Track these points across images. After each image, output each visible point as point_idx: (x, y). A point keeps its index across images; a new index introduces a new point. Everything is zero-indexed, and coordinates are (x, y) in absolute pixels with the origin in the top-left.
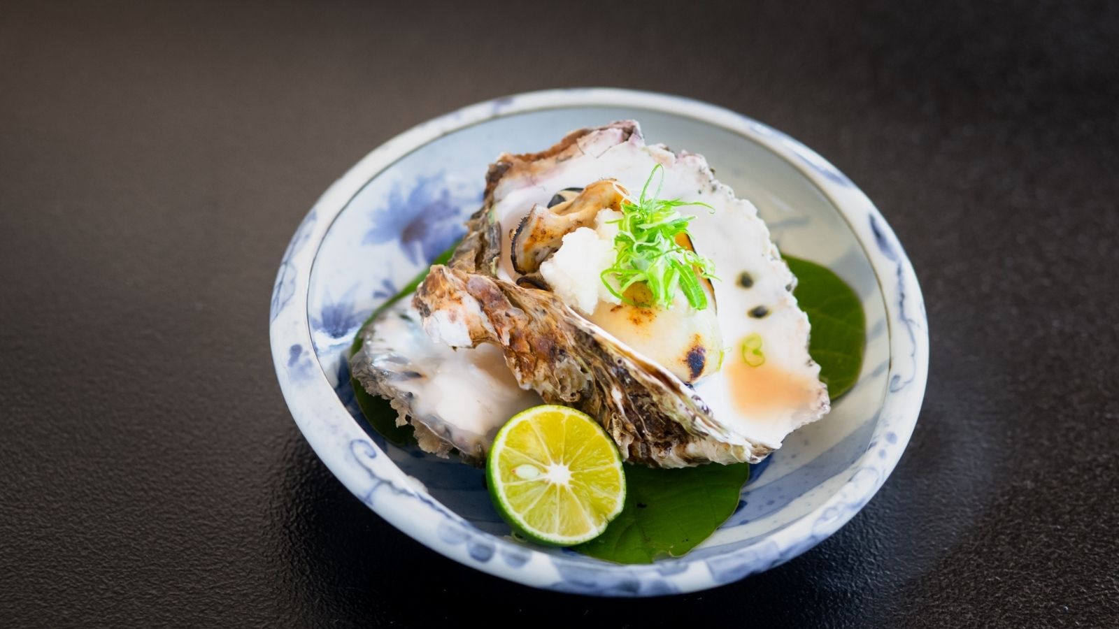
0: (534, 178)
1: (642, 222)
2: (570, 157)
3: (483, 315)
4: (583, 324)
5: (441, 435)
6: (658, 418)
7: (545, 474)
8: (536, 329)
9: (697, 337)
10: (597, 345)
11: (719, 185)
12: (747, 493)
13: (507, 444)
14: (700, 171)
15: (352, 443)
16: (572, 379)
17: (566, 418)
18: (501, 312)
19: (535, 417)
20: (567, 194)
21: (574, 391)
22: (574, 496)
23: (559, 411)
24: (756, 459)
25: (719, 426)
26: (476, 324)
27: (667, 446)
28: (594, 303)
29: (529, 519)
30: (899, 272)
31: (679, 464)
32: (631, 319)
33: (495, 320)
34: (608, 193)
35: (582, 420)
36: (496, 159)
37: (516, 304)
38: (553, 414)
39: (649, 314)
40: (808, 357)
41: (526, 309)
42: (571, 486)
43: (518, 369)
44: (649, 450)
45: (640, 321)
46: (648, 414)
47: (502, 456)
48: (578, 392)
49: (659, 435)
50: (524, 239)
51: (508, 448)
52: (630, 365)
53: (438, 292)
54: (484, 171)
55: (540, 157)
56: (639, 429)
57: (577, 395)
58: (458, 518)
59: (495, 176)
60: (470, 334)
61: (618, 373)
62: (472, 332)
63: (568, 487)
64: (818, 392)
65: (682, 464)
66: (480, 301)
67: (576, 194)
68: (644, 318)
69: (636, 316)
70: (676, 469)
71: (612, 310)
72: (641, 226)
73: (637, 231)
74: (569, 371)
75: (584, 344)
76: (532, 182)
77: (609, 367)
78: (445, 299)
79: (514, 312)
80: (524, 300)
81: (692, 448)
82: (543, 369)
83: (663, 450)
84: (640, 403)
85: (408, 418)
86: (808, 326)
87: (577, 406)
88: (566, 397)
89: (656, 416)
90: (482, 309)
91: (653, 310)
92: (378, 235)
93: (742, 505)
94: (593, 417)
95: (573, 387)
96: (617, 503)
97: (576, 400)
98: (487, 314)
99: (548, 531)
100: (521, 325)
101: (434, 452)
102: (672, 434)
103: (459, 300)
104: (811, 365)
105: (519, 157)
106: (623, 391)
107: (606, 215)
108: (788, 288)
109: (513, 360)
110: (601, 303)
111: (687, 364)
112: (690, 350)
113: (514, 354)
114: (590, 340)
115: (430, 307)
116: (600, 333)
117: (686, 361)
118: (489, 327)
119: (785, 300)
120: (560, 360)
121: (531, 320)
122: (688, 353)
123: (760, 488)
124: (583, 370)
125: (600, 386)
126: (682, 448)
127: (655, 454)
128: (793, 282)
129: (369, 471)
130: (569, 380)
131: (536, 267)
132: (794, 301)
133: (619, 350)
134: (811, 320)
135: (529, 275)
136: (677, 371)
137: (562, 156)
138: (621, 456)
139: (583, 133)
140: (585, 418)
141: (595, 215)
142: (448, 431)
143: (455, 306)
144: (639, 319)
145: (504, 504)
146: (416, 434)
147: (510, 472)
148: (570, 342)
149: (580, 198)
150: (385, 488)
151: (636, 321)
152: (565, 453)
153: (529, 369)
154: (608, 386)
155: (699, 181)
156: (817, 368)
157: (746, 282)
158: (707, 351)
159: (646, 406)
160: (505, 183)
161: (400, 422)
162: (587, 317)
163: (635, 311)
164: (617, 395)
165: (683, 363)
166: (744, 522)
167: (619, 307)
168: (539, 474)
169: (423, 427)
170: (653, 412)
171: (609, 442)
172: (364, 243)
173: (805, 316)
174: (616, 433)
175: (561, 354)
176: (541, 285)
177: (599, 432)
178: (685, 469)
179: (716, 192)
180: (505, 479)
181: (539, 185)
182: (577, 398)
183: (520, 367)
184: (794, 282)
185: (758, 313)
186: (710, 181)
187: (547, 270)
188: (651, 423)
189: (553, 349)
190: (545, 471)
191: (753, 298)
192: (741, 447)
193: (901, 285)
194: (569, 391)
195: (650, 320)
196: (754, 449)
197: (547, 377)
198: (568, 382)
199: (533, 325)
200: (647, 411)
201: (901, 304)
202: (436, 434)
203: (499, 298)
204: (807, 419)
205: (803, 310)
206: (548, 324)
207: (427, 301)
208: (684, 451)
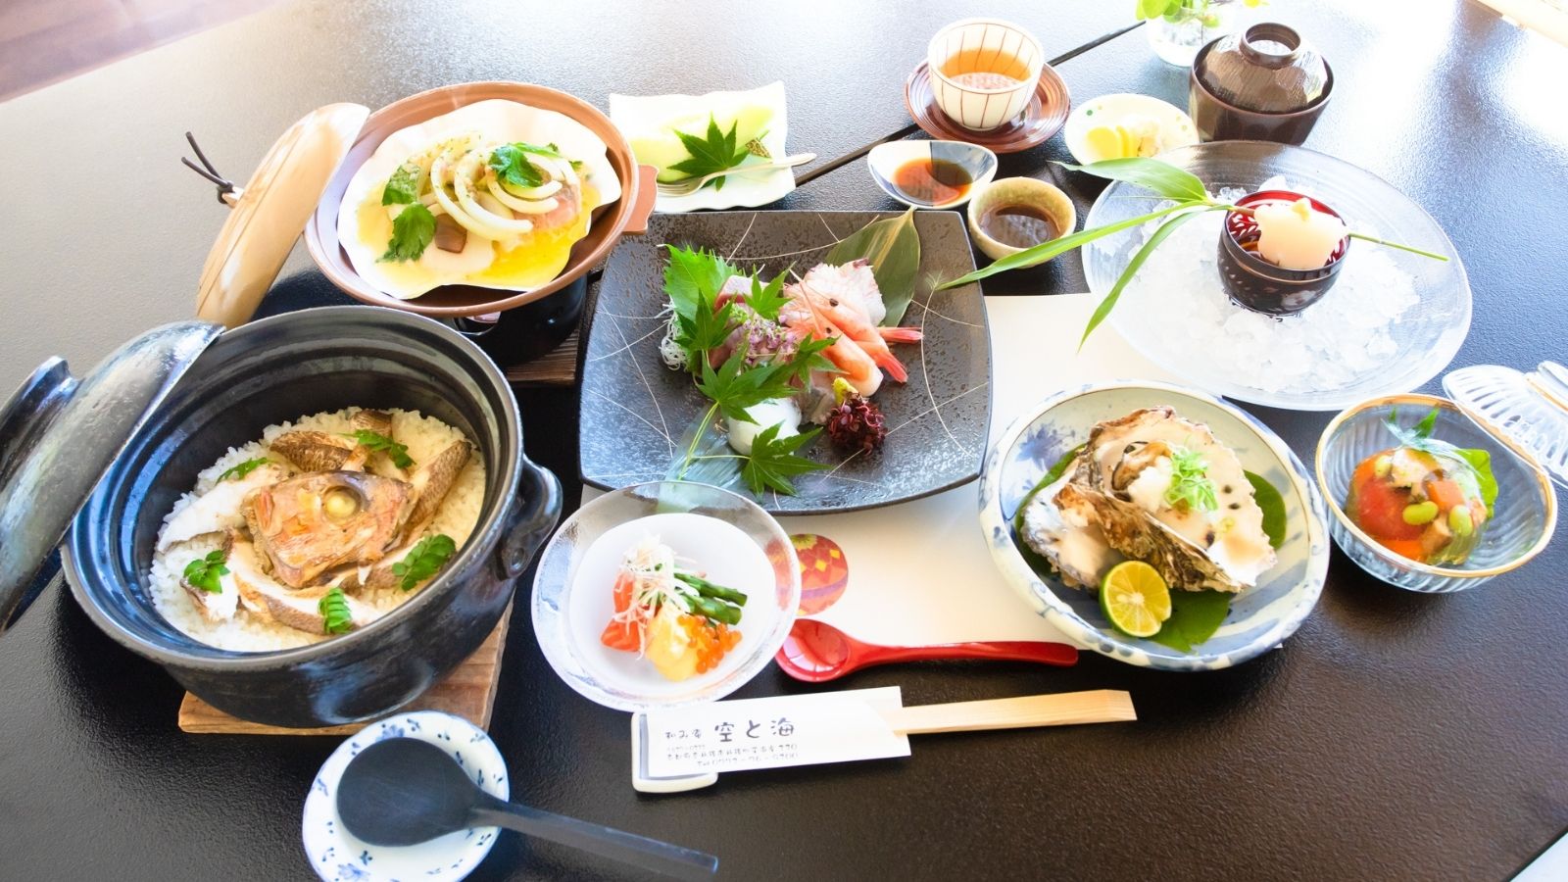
1: (1184, 466)
2: (1136, 425)
4: (1156, 522)
7: (1130, 599)
9: (1210, 526)
10: (1162, 534)
11: (1216, 441)
12: (1231, 604)
13: (1110, 584)
15: (1032, 584)
17: (1140, 567)
18: (1106, 512)
19: (1125, 568)
20: (1135, 445)
22: (1146, 610)
26: (1092, 517)
27: (1193, 583)
28: (1157, 507)
29: (1125, 623)
30: (1309, 485)
33: (1103, 516)
34: (1162, 449)
36: (1095, 426)
37: (1116, 508)
38: (1133, 566)
39: (1186, 514)
40: (1262, 531)
44: (1183, 584)
47: (1109, 591)
50: (1119, 474)
51: (1111, 586)
52: (1182, 546)
53: (1069, 498)
54: (1089, 433)
55: (1119, 424)
56: (1181, 575)
58: (1093, 628)
59: (1096, 434)
61: (1174, 548)
63: (1143, 605)
65: (1199, 590)
66: (1095, 505)
67: (1142, 447)
68: (1184, 516)
72: (1184, 468)
73: (1183, 471)
74: (1142, 543)
76: (1116, 438)
78: (1074, 502)
79: (1113, 512)
80: (1120, 507)
81: (1206, 584)
82: (1127, 541)
85: (1058, 568)
88: (1139, 556)
90: (1096, 509)
92: (1024, 456)
93: (1230, 611)
94: (1155, 566)
96: (1167, 613)
99: (1134, 630)
100: (1117, 518)
103: (1083, 504)
105: (1108, 423)
106: (1174, 556)
107: (1161, 460)
109: (1111, 536)
110: (1161, 507)
115: (1065, 505)
116: (1165, 528)
118: (1099, 519)
121: (1123, 516)
123: (1238, 601)
124: (1151, 543)
125: (1161, 552)
129: (1043, 600)
131: (1124, 486)
132: (1254, 501)
133: (1176, 537)
134: (1264, 511)
135: (1121, 492)
136: (1200, 545)
137: (1132, 424)
138: (1168, 587)
139: (1141, 412)
140: (1149, 567)
141: (1154, 459)
142: (1079, 574)
143: (1081, 507)
145: (1112, 617)
146: (1063, 576)
147: (1114, 595)
148: (1146, 529)
149: (1144, 449)
150: (1053, 610)
151: (1179, 518)
152: (1141, 587)
153: (1119, 540)
154: (1166, 553)
157: (1228, 490)
160: (1102, 437)
161: (1054, 569)
162: (1152, 514)
164: (1170, 558)
166: (1233, 623)
168: (1127, 599)
169: (1066, 573)
171: (1162, 580)
172: (1017, 460)
173: (1260, 509)
174: (1167, 576)
176: (1127, 498)
177: (1156, 574)
180: (1112, 603)
182: (1145, 556)
184: (1254, 491)
187: (1132, 490)
189: (1134, 532)
190: (1131, 597)
191: (1232, 499)
193: (1310, 493)
194: (1141, 552)
197: (1129, 545)
198: (1141, 549)
201: (1312, 504)
203: (1106, 504)
204: (1265, 567)
205: (1259, 505)
206: (1132, 519)
207: (1062, 501)
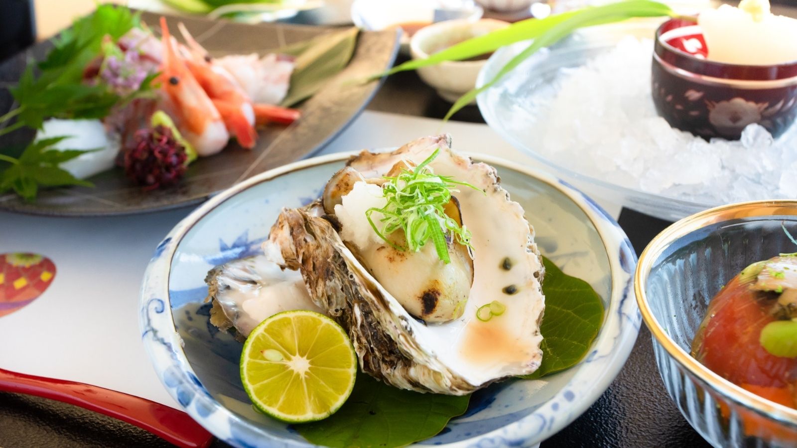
0: (373, 165)
2: (400, 153)
3: (290, 238)
4: (337, 245)
5: (228, 314)
6: (383, 336)
7: (288, 361)
8: (321, 253)
9: (436, 282)
11: (500, 188)
12: (456, 424)
13: (266, 330)
14: (487, 174)
15: (152, 300)
16: (337, 297)
17: (323, 324)
19: (298, 317)
21: (339, 307)
22: (305, 384)
23: (319, 318)
24: (455, 390)
25: (418, 348)
26: (286, 245)
27: (392, 364)
30: (630, 281)
31: (406, 386)
32: (387, 257)
33: (297, 243)
35: (336, 330)
37: (311, 233)
38: (313, 319)
39: (402, 256)
40: (536, 328)
41: (316, 236)
42: (306, 376)
43: (308, 285)
44: (379, 365)
45: (394, 260)
46: (375, 331)
48: (341, 309)
49: (384, 352)
51: (265, 333)
52: (357, 280)
56: (369, 344)
57: (340, 311)
60: (282, 253)
61: (356, 290)
62: (284, 252)
63: (303, 376)
64: (534, 355)
65: (408, 387)
66: (291, 228)
68: (398, 258)
69: (391, 256)
70: (405, 390)
71: (378, 250)
74: (335, 290)
75: (336, 262)
77: (352, 285)
79: (309, 239)
80: (316, 229)
81: (414, 373)
82: (321, 286)
83: (389, 367)
84: (370, 320)
86: (543, 306)
87: (335, 319)
88: (331, 311)
89: (381, 334)
90: (291, 234)
91: (406, 254)
93: (446, 431)
95: (337, 304)
96: (338, 400)
97: (338, 315)
98: (294, 239)
100: (312, 249)
101: (218, 327)
102: (394, 354)
103: (281, 228)
104: (537, 335)
106: (360, 308)
108: (536, 275)
109: (305, 278)
110: (372, 242)
111: (421, 300)
112: (427, 290)
113: (306, 272)
114: (341, 260)
116: (345, 253)
117: (420, 298)
118: (293, 248)
119: (532, 283)
120: (331, 280)
121: (318, 246)
122: (424, 292)
123: (468, 422)
124: (342, 289)
125: (348, 302)
126: (406, 370)
127: (385, 370)
128: (541, 270)
130: (335, 297)
132: (538, 285)
135: (329, 215)
138: (357, 364)
140: (339, 329)
142: (238, 315)
143: (278, 232)
144: (394, 258)
145: (243, 374)
146: (213, 311)
147: (259, 352)
151: (391, 260)
152: (312, 351)
153: (314, 286)
154: (353, 304)
155: (485, 182)
156: (540, 338)
157: (506, 265)
158: (441, 295)
159: (374, 323)
163: (392, 252)
164: (357, 311)
165: (418, 299)
166: (438, 444)
167: (383, 247)
168: (283, 359)
169: (219, 308)
170: (379, 330)
171: (351, 353)
173: (542, 298)
174: (356, 345)
175: (332, 275)
177: (347, 342)
178: (412, 392)
179: (496, 193)
180: (252, 356)
181: (375, 169)
183: (310, 284)
185: (510, 291)
186: (493, 184)
188: (377, 339)
189: (327, 271)
190: (289, 359)
191: (509, 279)
192: (439, 373)
194: (334, 307)
195: (401, 261)
196: (453, 380)
197: (323, 294)
198: (334, 300)
199: (318, 251)
200: (375, 329)
201: (622, 302)
202: (225, 314)
203: (304, 228)
206: (327, 249)
208: (407, 374)
